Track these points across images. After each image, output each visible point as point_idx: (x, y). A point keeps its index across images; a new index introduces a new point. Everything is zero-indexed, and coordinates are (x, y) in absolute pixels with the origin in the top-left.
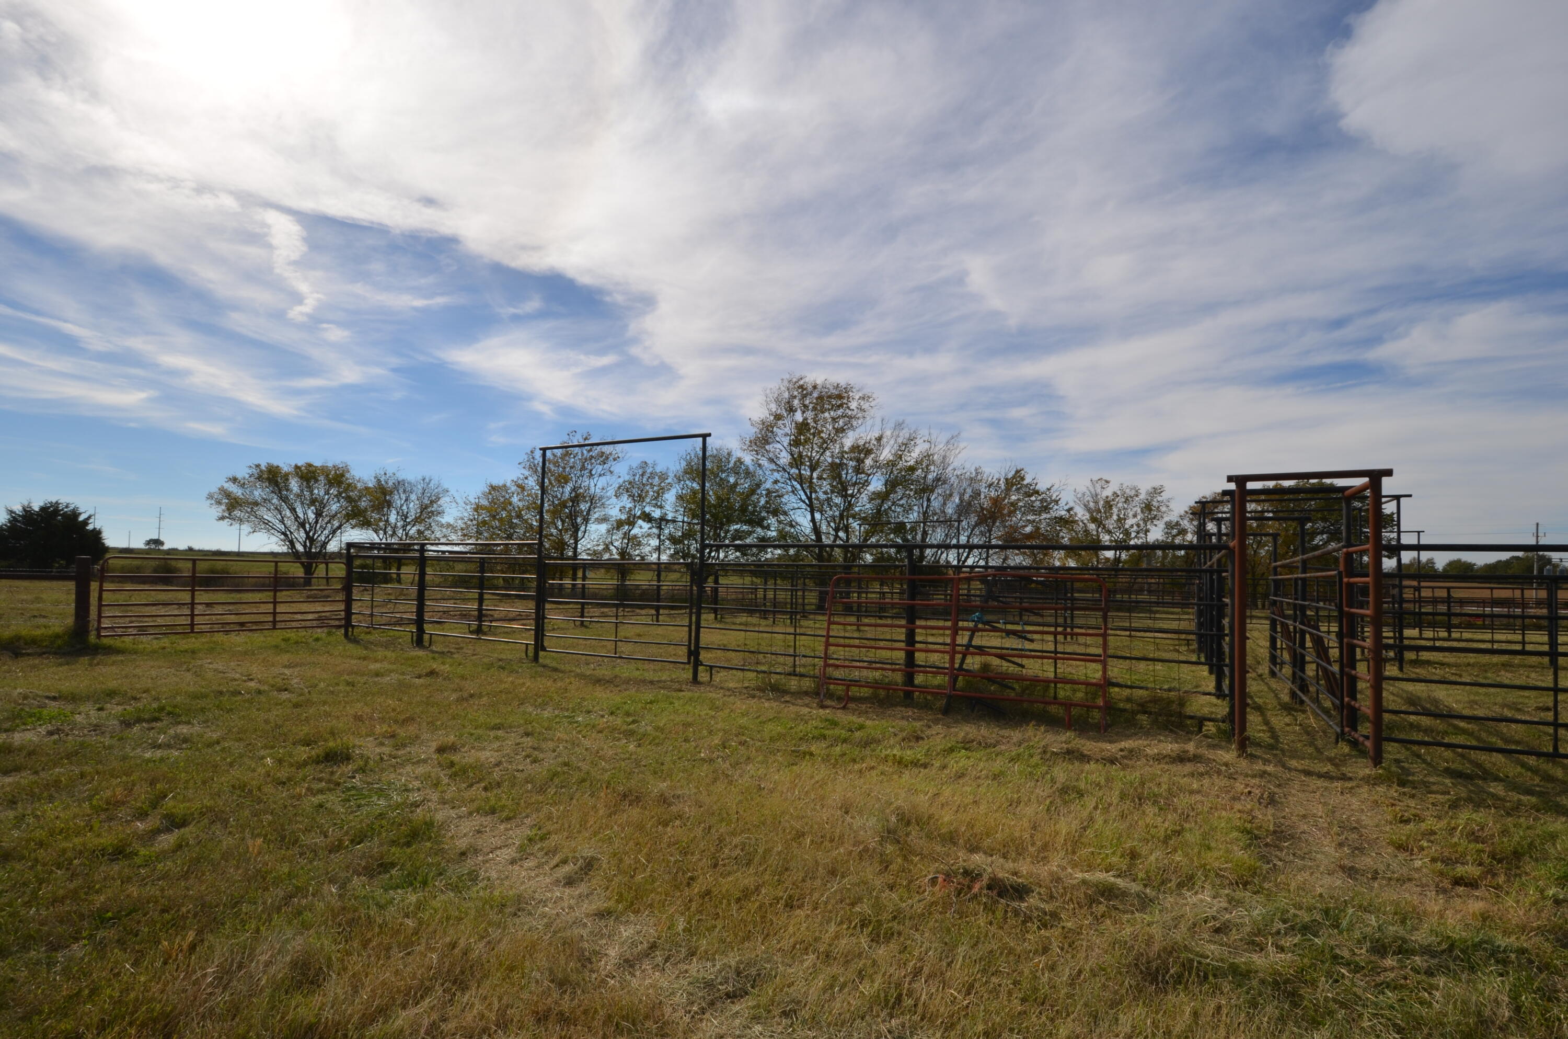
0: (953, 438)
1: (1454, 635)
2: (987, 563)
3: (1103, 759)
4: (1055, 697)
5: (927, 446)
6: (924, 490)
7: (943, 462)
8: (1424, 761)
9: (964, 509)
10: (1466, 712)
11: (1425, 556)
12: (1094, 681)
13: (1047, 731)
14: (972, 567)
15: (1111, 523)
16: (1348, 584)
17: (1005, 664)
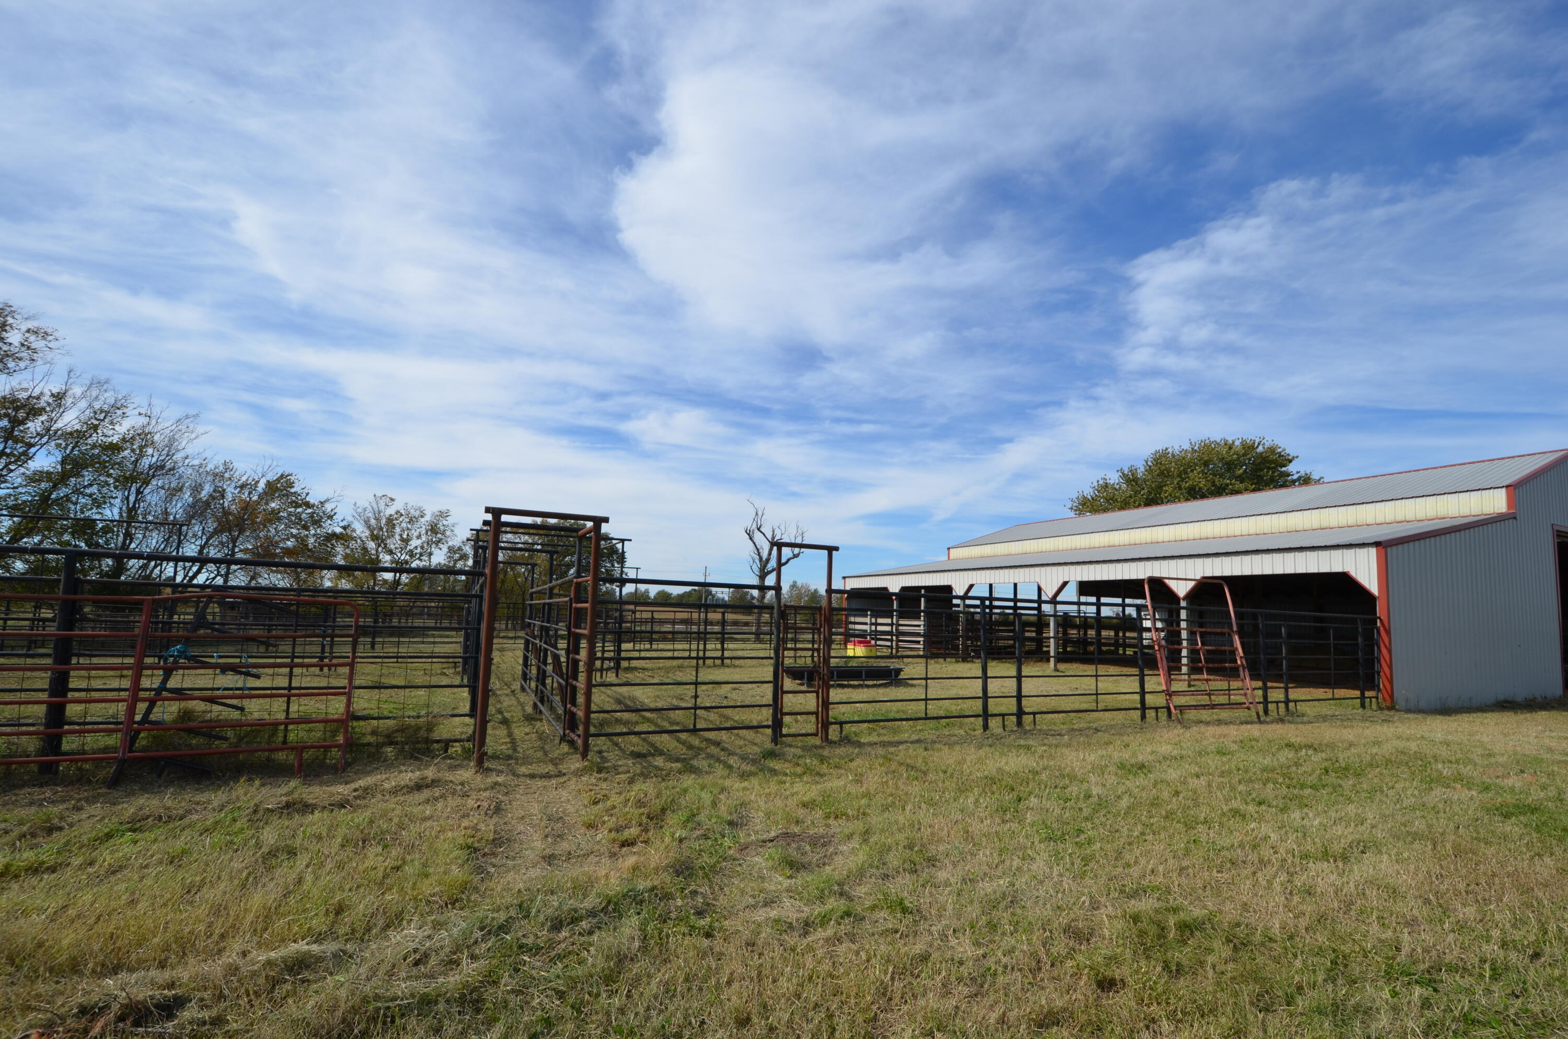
0: (187, 417)
1: (654, 647)
2: (226, 581)
3: (330, 805)
4: (285, 742)
5: (143, 420)
6: (131, 479)
7: (170, 445)
8: (620, 748)
9: (198, 510)
10: (652, 705)
11: (642, 587)
12: (336, 717)
13: (263, 785)
14: (203, 587)
15: (394, 543)
16: (576, 609)
17: (216, 708)
